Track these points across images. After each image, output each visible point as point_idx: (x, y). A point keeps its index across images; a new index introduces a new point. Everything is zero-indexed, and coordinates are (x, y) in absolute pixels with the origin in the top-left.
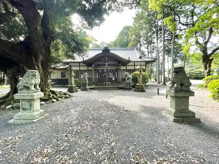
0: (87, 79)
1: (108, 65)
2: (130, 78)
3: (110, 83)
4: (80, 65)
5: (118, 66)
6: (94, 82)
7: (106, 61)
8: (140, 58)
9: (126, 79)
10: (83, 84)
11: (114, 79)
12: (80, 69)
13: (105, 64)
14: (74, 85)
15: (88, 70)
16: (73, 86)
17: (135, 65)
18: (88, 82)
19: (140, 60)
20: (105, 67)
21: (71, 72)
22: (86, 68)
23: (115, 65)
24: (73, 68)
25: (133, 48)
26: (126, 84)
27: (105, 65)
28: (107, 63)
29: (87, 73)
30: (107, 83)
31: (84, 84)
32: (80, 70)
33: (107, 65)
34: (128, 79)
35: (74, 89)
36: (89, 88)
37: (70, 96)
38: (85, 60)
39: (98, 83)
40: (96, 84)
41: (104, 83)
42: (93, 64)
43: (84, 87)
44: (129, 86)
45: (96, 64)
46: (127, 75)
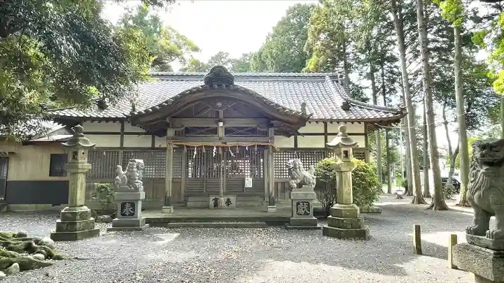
0: (139, 184)
1: (227, 131)
2: (310, 183)
3: (233, 199)
4: (123, 128)
5: (266, 134)
6: (170, 194)
7: (221, 116)
8: (346, 107)
9: (294, 183)
10: (123, 206)
11: (249, 183)
12: (125, 146)
13: (215, 126)
14: (85, 209)
15: (153, 148)
16: (79, 210)
17: (326, 134)
18: (142, 195)
19: (344, 115)
20: (216, 137)
21: (76, 154)
22: (145, 142)
23: (252, 132)
24: (85, 141)
25: (321, 74)
26: (295, 203)
27: (215, 131)
28: (221, 124)
29: (141, 161)
30: (223, 200)
31: (128, 206)
32: (122, 148)
33: (221, 133)
34: (300, 186)
35: (80, 224)
36: (148, 221)
38: (139, 113)
39: (190, 199)
40: (182, 205)
41: (212, 198)
42: (168, 125)
43: (126, 215)
44: (306, 214)
45: (183, 126)
46: (295, 168)
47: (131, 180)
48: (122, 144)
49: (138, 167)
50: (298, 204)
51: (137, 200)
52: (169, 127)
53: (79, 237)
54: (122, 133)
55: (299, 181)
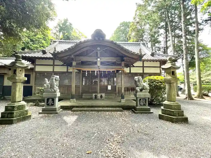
0: (57, 88)
1: (102, 63)
2: (147, 89)
4: (54, 63)
5: (120, 65)
6: (74, 93)
7: (99, 56)
9: (138, 89)
10: (48, 100)
12: (55, 71)
13: (96, 61)
15: (67, 72)
18: (58, 94)
19: (152, 58)
20: (96, 66)
22: (64, 69)
23: (114, 64)
25: (138, 43)
26: (138, 99)
27: (96, 63)
28: (99, 59)
30: (99, 95)
31: (50, 100)
33: (99, 64)
34: (141, 90)
35: (16, 113)
36: (62, 107)
38: (58, 52)
39: (84, 94)
40: (79, 97)
41: (94, 95)
43: (49, 105)
44: (144, 105)
45: (80, 60)
46: (139, 81)
47: (52, 86)
48: (53, 70)
49: (55, 80)
50: (140, 100)
51: (56, 97)
52: (74, 61)
53: (14, 122)
54: (54, 65)
55: (141, 88)
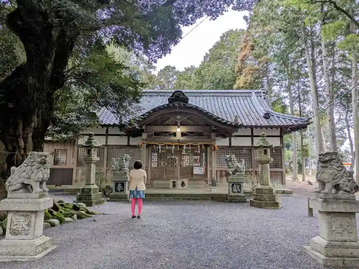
1: (183, 135)
2: (241, 171)
4: (107, 131)
5: (209, 137)
7: (179, 124)
8: (267, 117)
9: (230, 171)
10: (116, 185)
12: (108, 144)
13: (175, 131)
14: (96, 186)
15: (129, 146)
16: (92, 187)
17: (252, 136)
19: (265, 122)
20: (175, 139)
22: (123, 141)
23: (200, 134)
25: (249, 91)
26: (231, 185)
27: (175, 135)
28: (179, 130)
30: (179, 182)
31: (119, 185)
32: (106, 145)
33: (179, 136)
34: (234, 173)
35: (93, 196)
37: (88, 212)
38: (125, 123)
39: (155, 182)
41: (172, 181)
43: (118, 191)
44: (238, 192)
45: (153, 131)
48: (107, 142)
49: (126, 160)
50: (233, 185)
51: (126, 181)
52: (144, 132)
53: (93, 204)
54: (107, 135)
55: (233, 170)
